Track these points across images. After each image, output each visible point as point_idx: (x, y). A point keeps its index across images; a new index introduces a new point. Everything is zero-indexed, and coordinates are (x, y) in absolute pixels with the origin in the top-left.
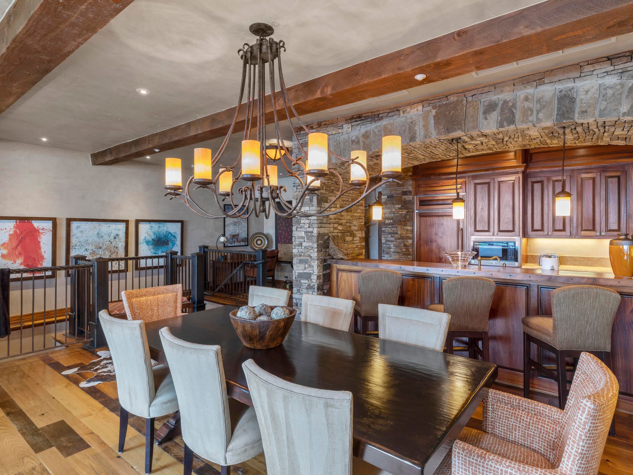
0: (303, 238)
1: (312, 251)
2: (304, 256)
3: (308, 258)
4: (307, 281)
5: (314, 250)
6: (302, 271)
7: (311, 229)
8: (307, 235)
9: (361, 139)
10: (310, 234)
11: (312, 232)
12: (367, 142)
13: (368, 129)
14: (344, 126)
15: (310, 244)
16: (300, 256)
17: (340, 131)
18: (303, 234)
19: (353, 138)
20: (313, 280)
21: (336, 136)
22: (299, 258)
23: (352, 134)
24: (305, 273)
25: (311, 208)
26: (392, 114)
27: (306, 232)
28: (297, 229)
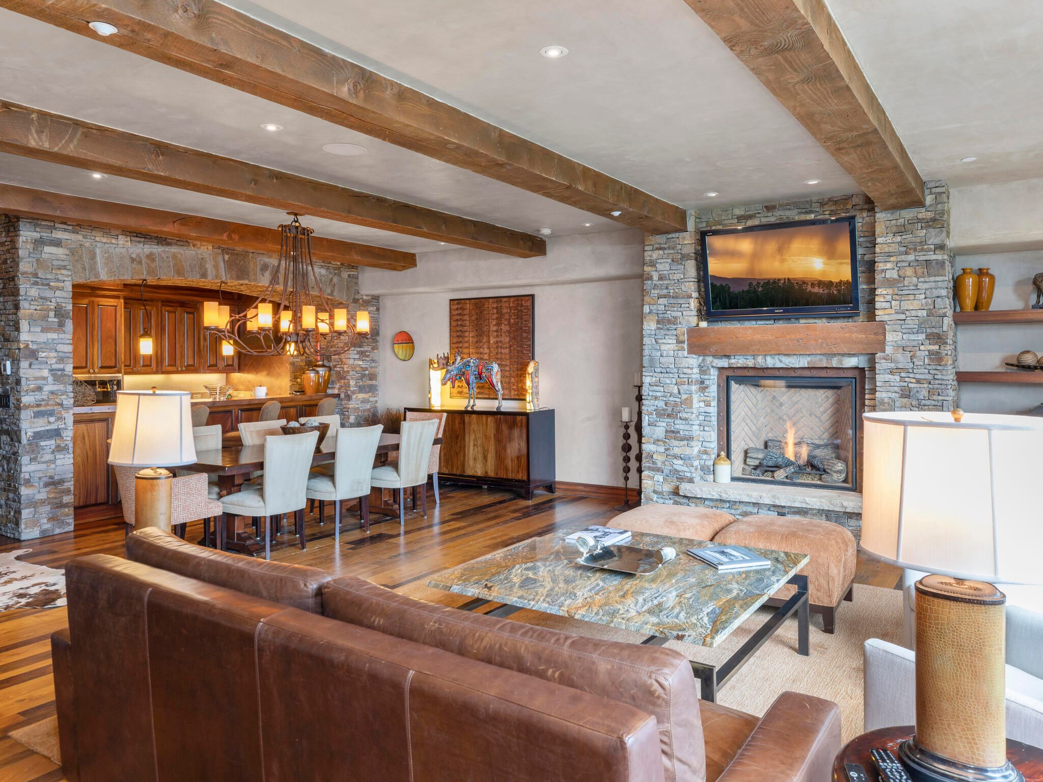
0: (45, 378)
1: (63, 397)
2: (47, 405)
3: (55, 407)
4: (53, 442)
5: (67, 396)
6: (42, 429)
7: (61, 366)
8: (52, 375)
9: (144, 260)
10: (59, 373)
11: (63, 370)
12: (153, 265)
13: (155, 251)
14: (120, 237)
15: (61, 387)
16: (38, 406)
17: (114, 241)
18: (46, 373)
19: (134, 256)
20: (65, 438)
21: (107, 246)
22: (36, 409)
23: (131, 250)
24: (47, 430)
25: (61, 336)
26: (181, 243)
27: (51, 370)
28: (30, 365)
